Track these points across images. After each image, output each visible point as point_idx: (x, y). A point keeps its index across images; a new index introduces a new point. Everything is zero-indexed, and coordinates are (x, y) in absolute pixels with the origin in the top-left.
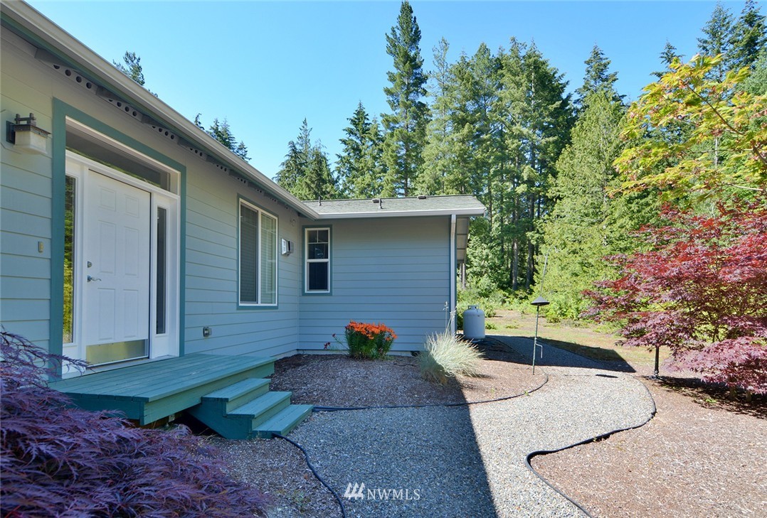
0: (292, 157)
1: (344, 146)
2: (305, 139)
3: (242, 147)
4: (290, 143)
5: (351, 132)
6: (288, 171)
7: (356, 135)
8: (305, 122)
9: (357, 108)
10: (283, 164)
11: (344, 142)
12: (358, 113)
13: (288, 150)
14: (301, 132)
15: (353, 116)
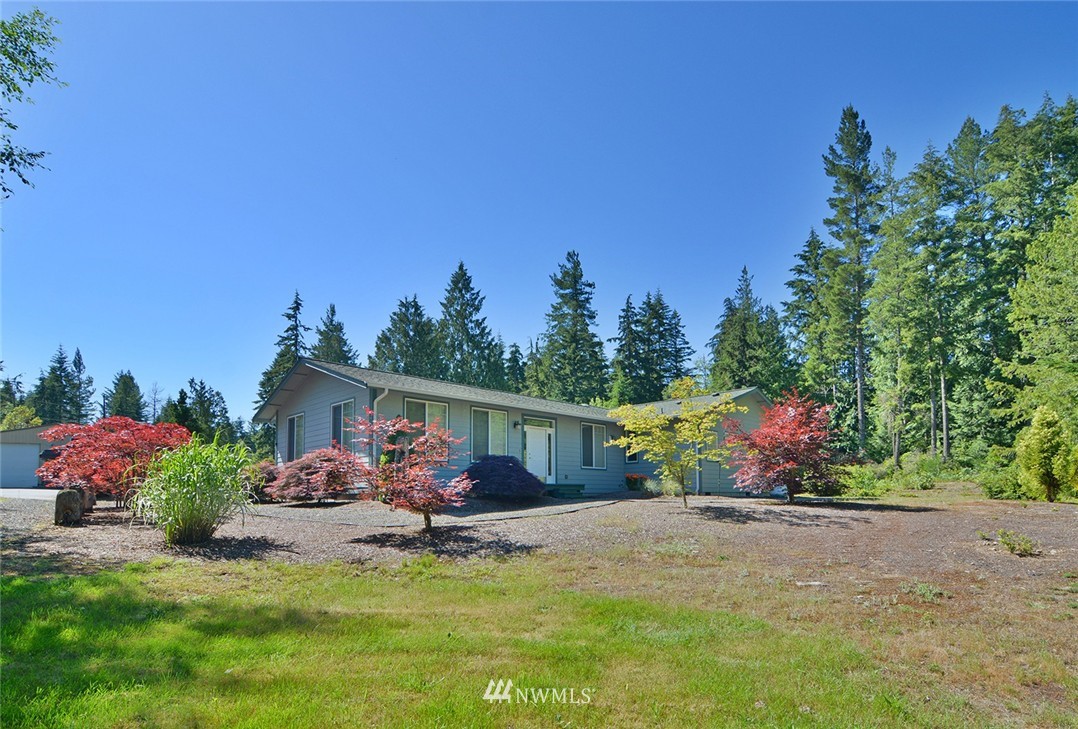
0: (727, 316)
1: (791, 290)
2: (745, 291)
3: (675, 315)
4: (725, 301)
5: (799, 270)
6: (724, 333)
7: (807, 273)
8: (745, 271)
9: (808, 237)
10: (718, 326)
11: (791, 284)
12: (809, 244)
13: (723, 310)
14: (740, 283)
15: (801, 249)
